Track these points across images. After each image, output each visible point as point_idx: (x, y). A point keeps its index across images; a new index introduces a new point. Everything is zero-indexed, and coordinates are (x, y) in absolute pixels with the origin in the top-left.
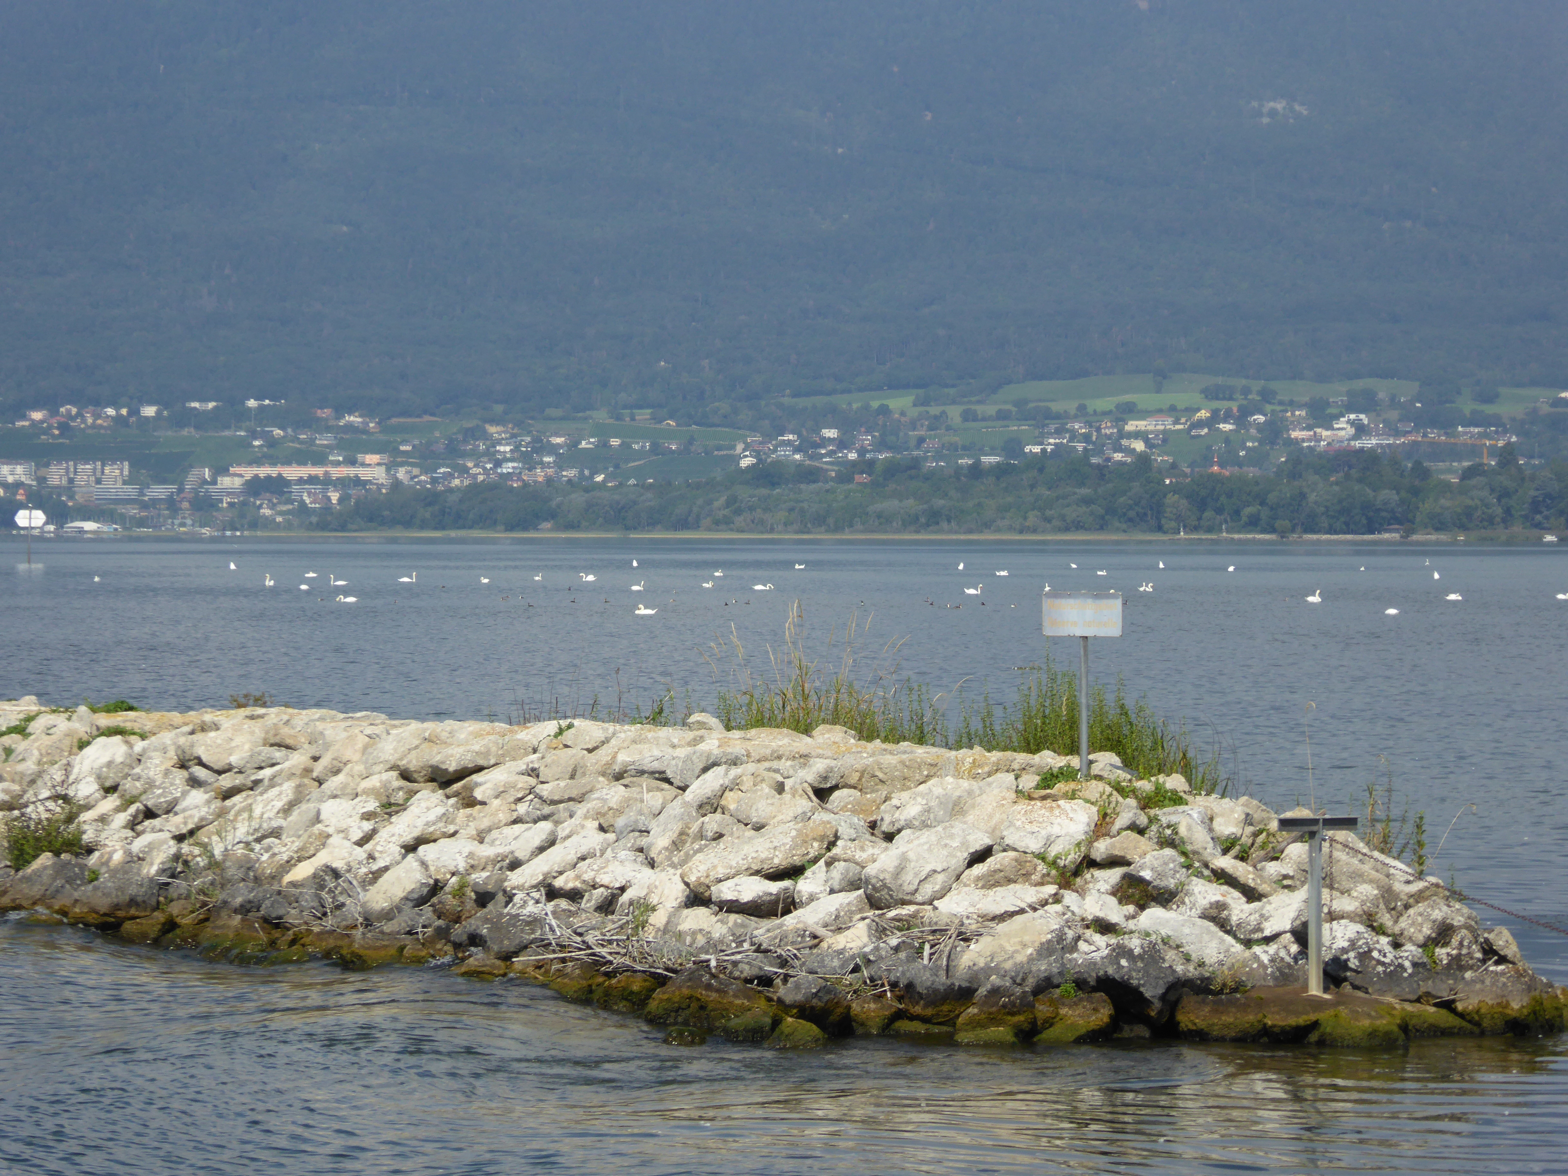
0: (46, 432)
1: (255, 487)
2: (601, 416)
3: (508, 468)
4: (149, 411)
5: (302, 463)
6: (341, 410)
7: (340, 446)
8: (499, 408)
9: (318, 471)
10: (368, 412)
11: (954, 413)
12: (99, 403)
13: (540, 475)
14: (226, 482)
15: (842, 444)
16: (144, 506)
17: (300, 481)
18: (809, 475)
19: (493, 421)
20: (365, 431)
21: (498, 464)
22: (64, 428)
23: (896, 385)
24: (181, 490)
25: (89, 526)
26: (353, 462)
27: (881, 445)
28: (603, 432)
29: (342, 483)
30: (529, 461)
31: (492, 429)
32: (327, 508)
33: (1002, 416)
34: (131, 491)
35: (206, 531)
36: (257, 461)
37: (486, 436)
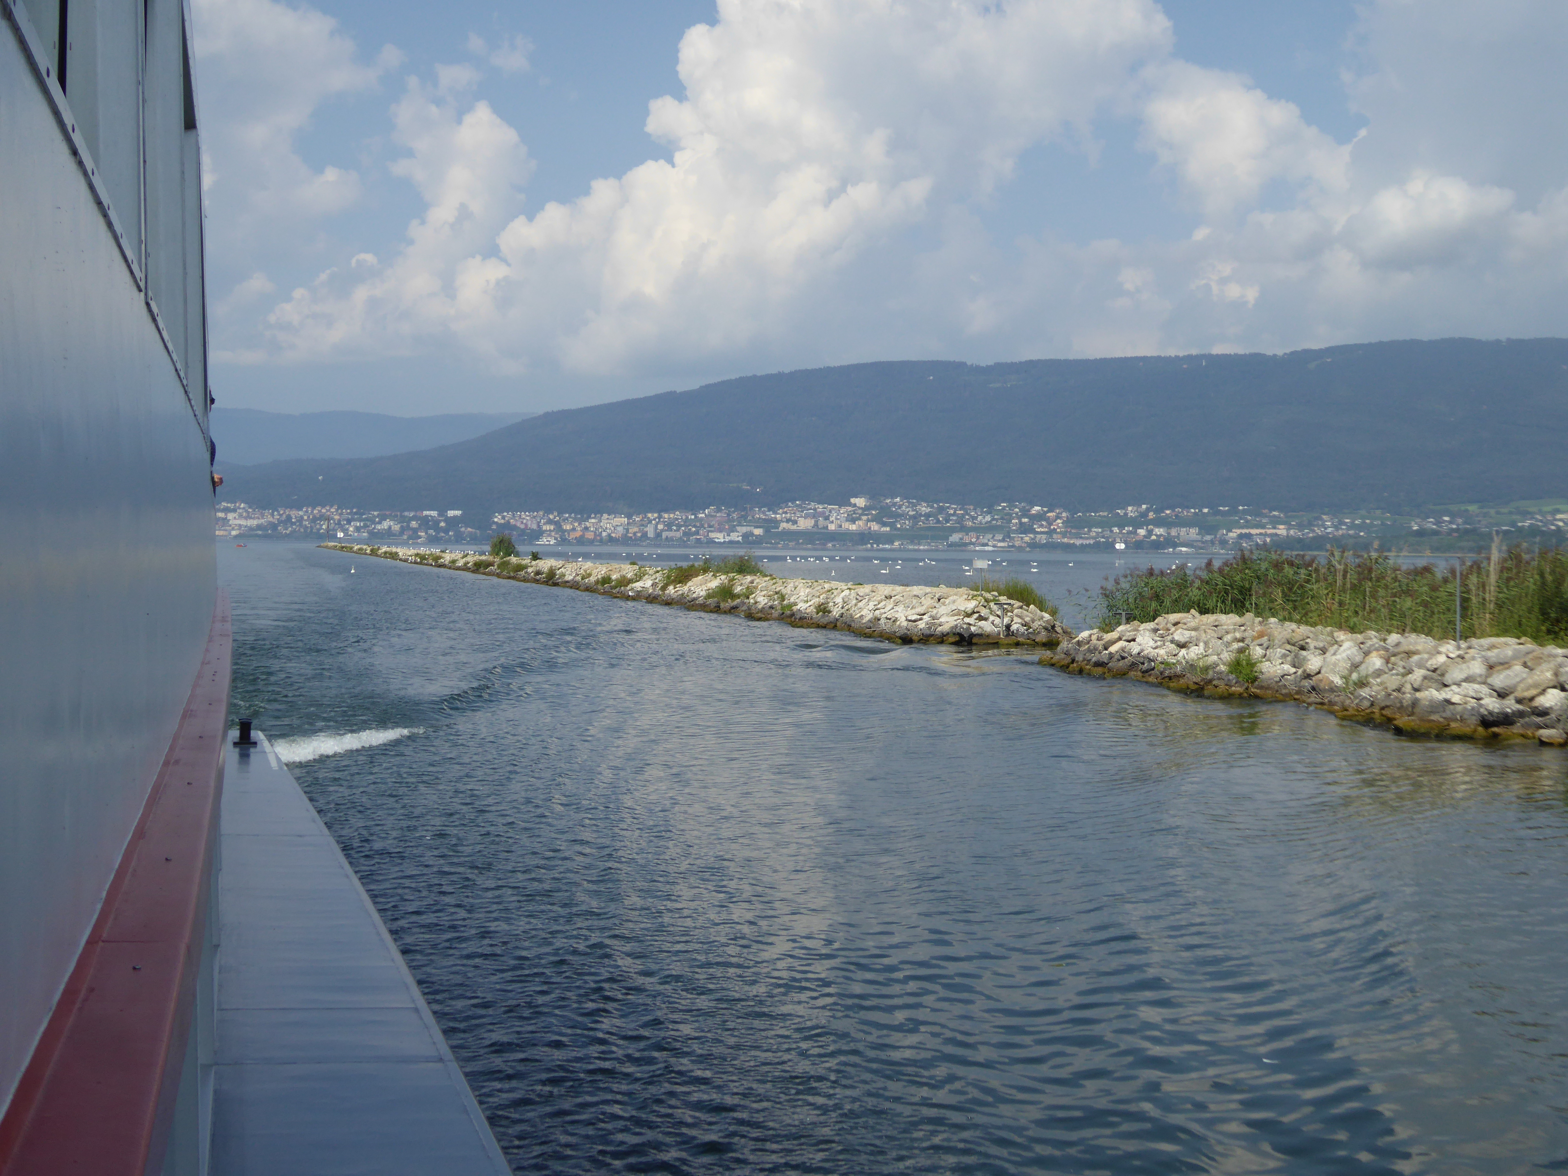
0: (1171, 517)
1: (1241, 536)
2: (1363, 512)
3: (1329, 530)
4: (1206, 510)
5: (1257, 528)
6: (1271, 510)
7: (1271, 523)
8: (1326, 509)
9: (1263, 531)
10: (1280, 511)
11: (1492, 512)
12: (1188, 508)
13: (1340, 532)
14: (1231, 534)
15: (1450, 522)
16: (1203, 542)
17: (1257, 534)
18: (1435, 533)
19: (1325, 514)
20: (1279, 517)
21: (1326, 529)
22: (1176, 516)
23: (1471, 502)
24: (1216, 537)
25: (1184, 549)
26: (1274, 528)
27: (1465, 523)
28: (1363, 518)
29: (1271, 535)
30: (1337, 528)
31: (1324, 517)
32: (1265, 543)
33: (1511, 513)
34: (1199, 537)
35: (1222, 552)
36: (1242, 527)
37: (1322, 519)
